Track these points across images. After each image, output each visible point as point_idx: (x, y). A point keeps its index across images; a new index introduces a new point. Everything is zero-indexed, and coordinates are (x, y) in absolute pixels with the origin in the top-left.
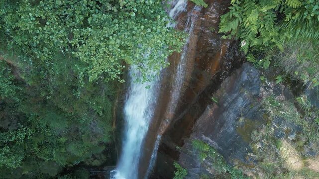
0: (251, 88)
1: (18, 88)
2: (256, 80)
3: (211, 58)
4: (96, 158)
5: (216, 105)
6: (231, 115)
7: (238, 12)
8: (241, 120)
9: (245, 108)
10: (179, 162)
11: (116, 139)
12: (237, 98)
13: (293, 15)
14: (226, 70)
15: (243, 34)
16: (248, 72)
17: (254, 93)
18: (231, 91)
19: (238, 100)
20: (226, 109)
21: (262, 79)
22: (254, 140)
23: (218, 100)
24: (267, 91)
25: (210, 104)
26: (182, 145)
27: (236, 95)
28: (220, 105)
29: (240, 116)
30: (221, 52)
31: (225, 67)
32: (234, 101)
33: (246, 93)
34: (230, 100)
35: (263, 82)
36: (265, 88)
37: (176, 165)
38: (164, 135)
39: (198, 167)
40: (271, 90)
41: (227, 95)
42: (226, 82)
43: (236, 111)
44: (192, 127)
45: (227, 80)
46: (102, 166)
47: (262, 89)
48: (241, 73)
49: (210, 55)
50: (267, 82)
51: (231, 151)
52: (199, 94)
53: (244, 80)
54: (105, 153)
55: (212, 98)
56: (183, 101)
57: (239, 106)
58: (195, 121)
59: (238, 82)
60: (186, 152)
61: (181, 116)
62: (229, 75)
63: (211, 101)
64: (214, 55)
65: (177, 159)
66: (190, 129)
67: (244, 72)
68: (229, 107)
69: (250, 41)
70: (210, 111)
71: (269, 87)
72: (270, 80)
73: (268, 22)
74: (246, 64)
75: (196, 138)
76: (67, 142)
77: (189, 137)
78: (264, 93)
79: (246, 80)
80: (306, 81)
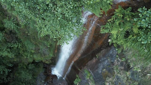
0: (111, 58)
1: (18, 27)
2: (114, 55)
3: (100, 38)
4: (47, 61)
5: (97, 59)
6: (101, 66)
7: (110, 26)
8: (104, 70)
9: (107, 66)
10: (79, 75)
11: (57, 56)
12: (105, 60)
13: (133, 36)
14: (105, 46)
15: (110, 36)
16: (113, 50)
17: (112, 61)
18: (104, 56)
19: (106, 61)
20: (100, 62)
21: (117, 56)
22: (107, 80)
23: (99, 57)
24: (118, 63)
25: (95, 57)
26: (81, 69)
27: (105, 58)
28: (99, 59)
29: (104, 68)
30: (105, 37)
31: (105, 44)
32: (104, 61)
33: (109, 60)
34: (102, 59)
35: (117, 58)
36: (117, 60)
37: (77, 76)
38: (75, 62)
39: (85, 80)
40: (119, 63)
41: (102, 57)
42: (103, 51)
43: (103, 65)
44: (86, 63)
45: (104, 50)
46: (50, 64)
47: (116, 61)
48: (110, 50)
49: (100, 36)
50: (118, 58)
51: (98, 81)
52: (92, 51)
53: (110, 54)
54: (51, 60)
55: (96, 55)
56: (86, 51)
57: (105, 64)
58: (88, 61)
59: (108, 53)
60: (82, 73)
61: (83, 57)
62: (106, 48)
63: (96, 56)
64: (102, 37)
65: (78, 74)
66: (85, 64)
67: (111, 50)
68: (101, 62)
69: (112, 41)
70: (94, 60)
71: (119, 61)
72: (120, 58)
73: (122, 35)
74: (113, 47)
75: (86, 69)
76: (34, 53)
77: (84, 67)
78: (116, 63)
79: (111, 54)
80: (132, 66)
